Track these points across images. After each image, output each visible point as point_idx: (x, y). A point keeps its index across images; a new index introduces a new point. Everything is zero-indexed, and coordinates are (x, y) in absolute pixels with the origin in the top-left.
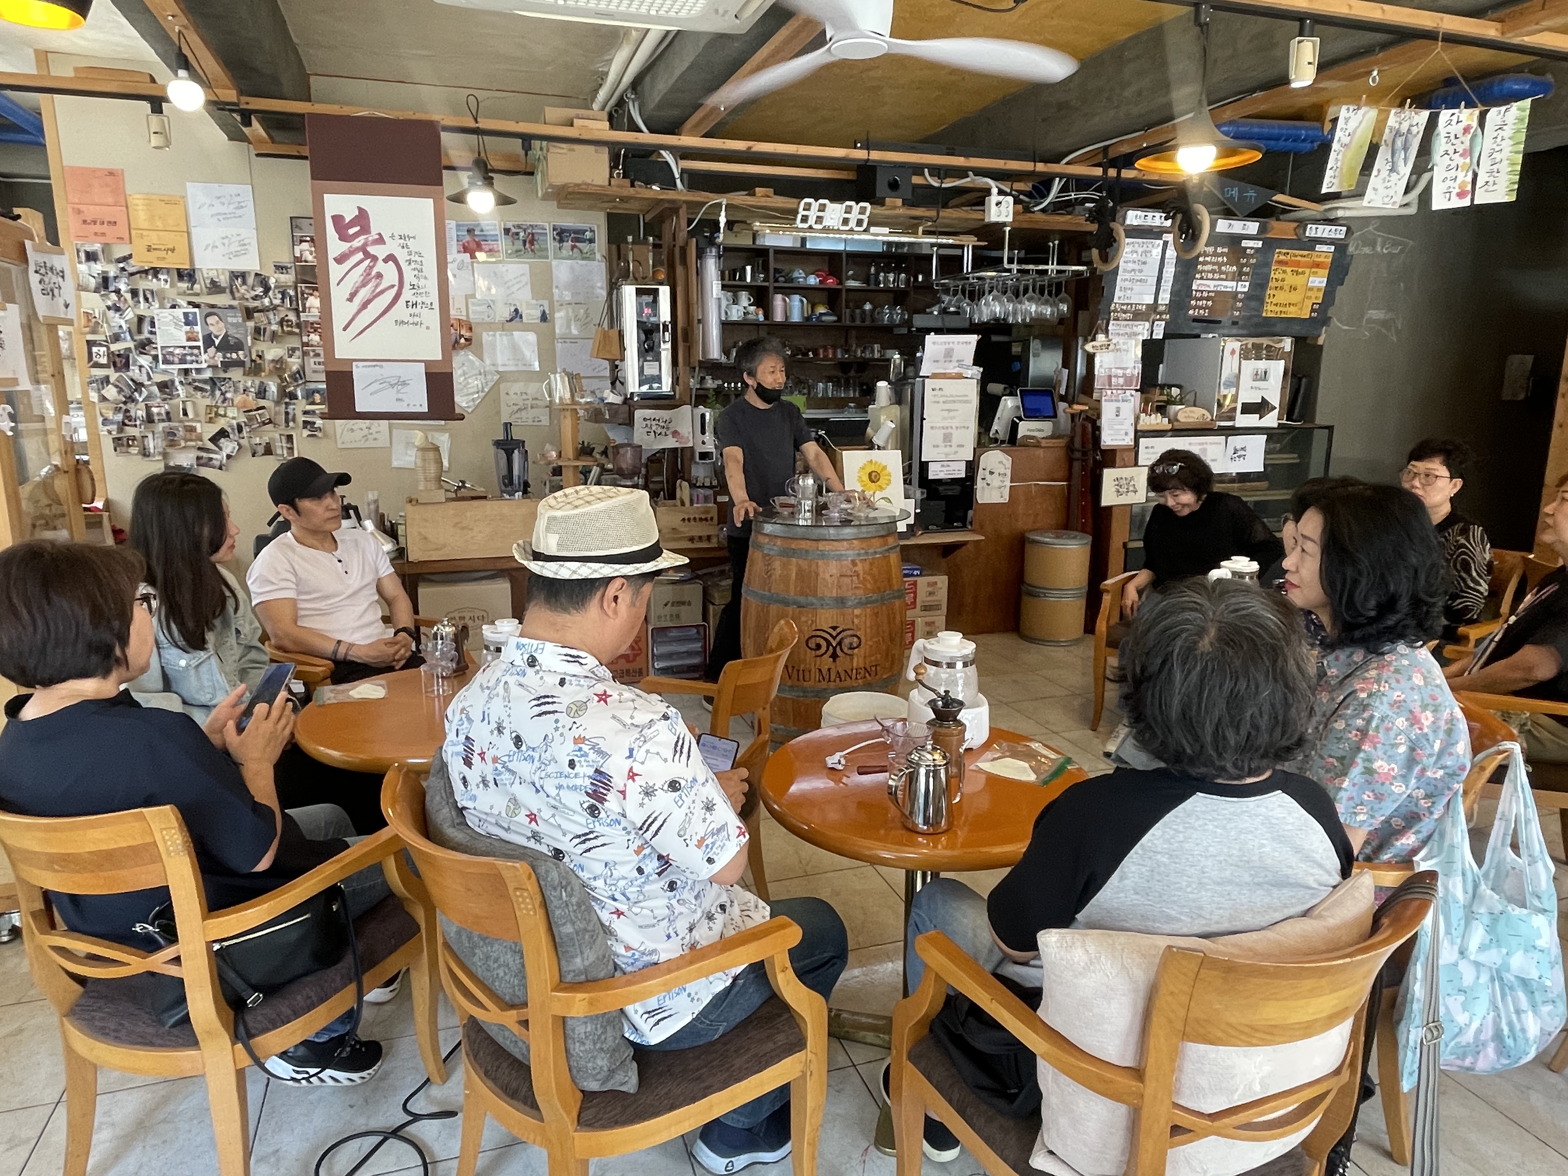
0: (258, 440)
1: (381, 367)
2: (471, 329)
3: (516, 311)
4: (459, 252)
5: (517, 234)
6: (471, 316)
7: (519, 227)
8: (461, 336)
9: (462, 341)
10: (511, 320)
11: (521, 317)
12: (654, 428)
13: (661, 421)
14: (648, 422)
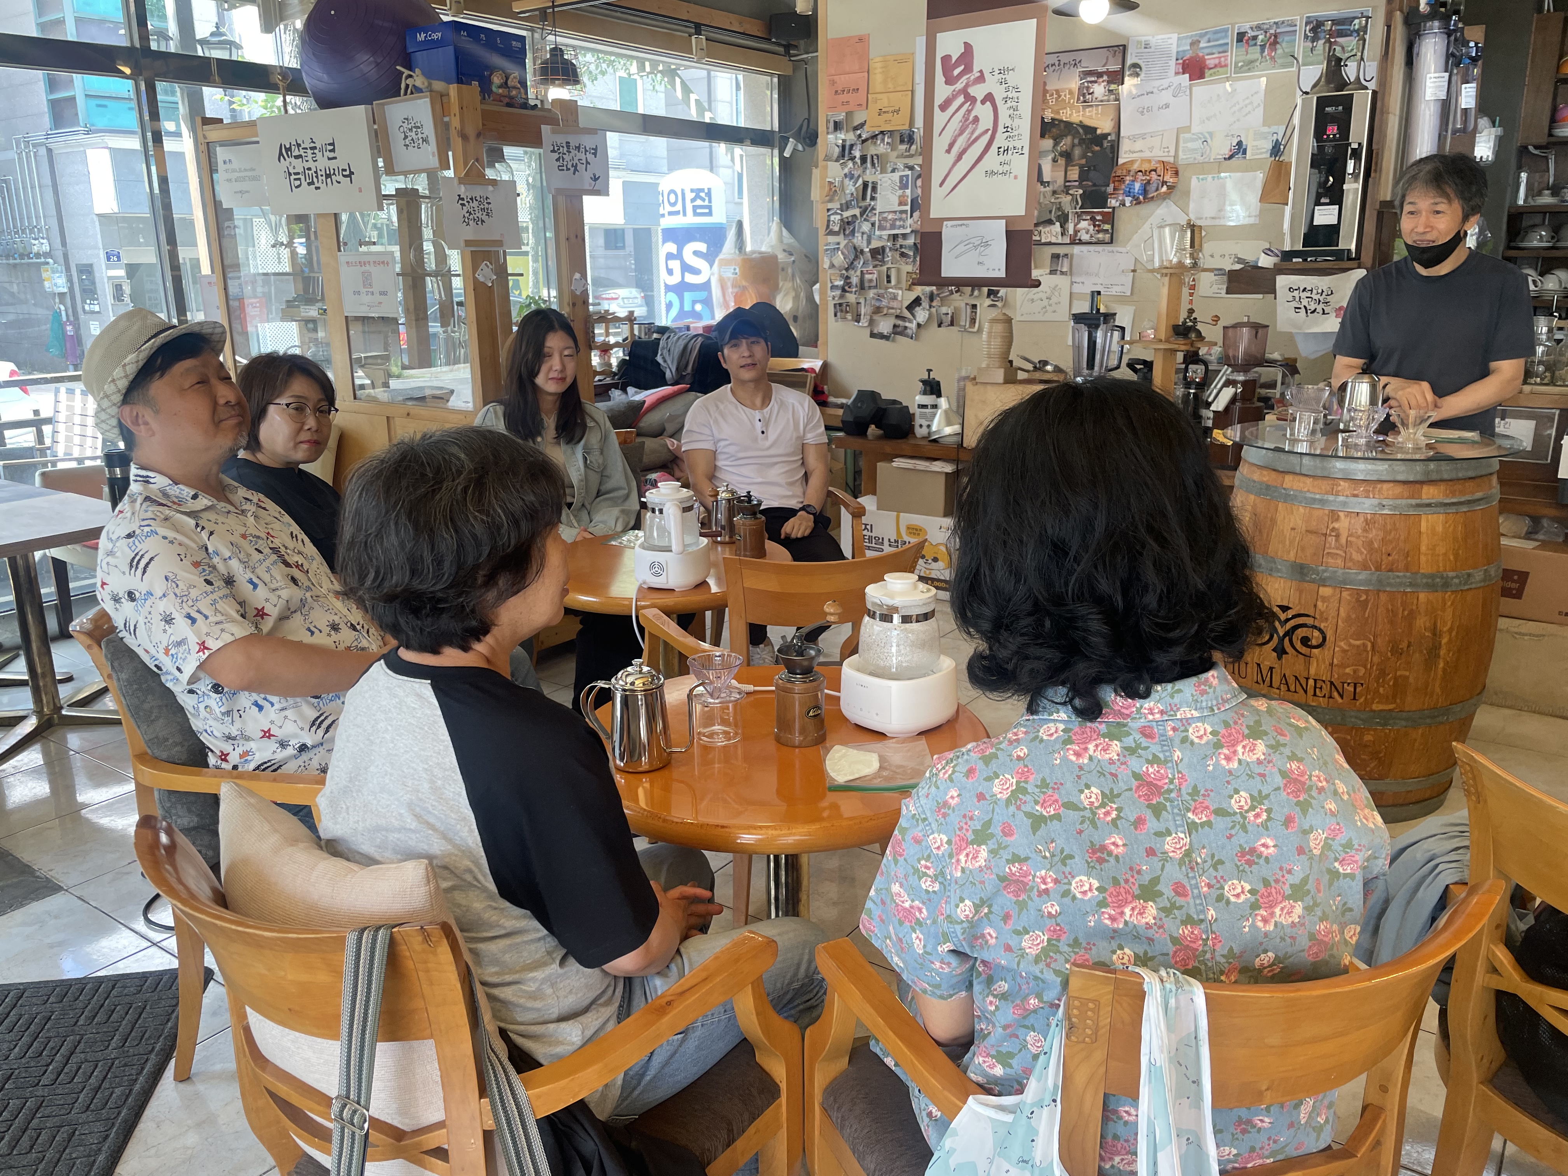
0: (944, 310)
1: (967, 226)
2: (1177, 173)
3: (1240, 144)
4: (1177, 73)
5: (1255, 38)
6: (1181, 155)
7: (1258, 27)
8: (1164, 183)
9: (1164, 189)
10: (1231, 157)
11: (1245, 152)
12: (1305, 302)
13: (1315, 291)
14: (1296, 293)
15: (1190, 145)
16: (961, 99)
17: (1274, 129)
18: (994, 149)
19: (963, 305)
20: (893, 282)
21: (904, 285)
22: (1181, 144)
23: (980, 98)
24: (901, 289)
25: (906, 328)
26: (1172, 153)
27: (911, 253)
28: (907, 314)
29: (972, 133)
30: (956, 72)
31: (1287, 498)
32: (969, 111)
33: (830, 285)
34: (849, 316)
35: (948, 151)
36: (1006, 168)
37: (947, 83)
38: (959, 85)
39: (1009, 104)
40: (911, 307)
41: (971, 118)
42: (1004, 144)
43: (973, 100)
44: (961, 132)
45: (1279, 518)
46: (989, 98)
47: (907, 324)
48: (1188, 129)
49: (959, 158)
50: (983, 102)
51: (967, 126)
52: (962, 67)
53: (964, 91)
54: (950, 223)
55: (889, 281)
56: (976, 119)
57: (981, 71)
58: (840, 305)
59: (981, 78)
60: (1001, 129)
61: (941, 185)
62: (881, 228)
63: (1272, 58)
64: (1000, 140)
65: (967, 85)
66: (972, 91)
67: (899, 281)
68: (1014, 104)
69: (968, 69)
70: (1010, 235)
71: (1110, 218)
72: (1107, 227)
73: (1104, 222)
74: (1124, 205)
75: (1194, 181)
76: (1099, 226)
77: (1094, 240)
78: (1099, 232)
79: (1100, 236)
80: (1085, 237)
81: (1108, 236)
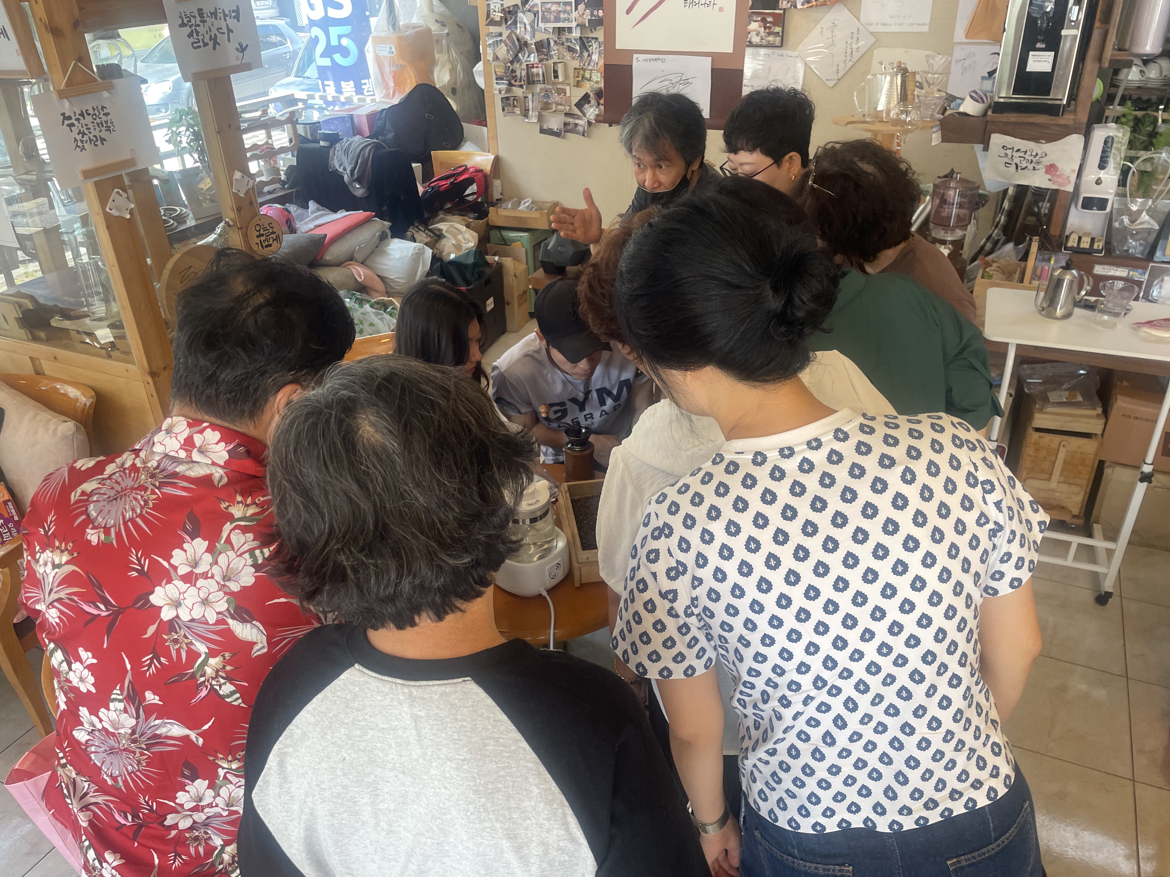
1: (663, 60)
12: (1017, 160)
14: (1009, 152)
20: (561, 79)
21: (572, 81)
24: (569, 84)
25: (576, 125)
27: (578, 48)
28: (576, 111)
33: (494, 77)
34: (517, 111)
40: (580, 105)
47: (577, 121)
54: (642, 57)
55: (556, 77)
58: (507, 98)
62: (545, 20)
67: (566, 77)
72: (778, 29)
73: (775, 24)
74: (795, 7)
76: (770, 28)
77: (764, 42)
78: (769, 34)
79: (771, 38)
80: (756, 40)
81: (778, 39)
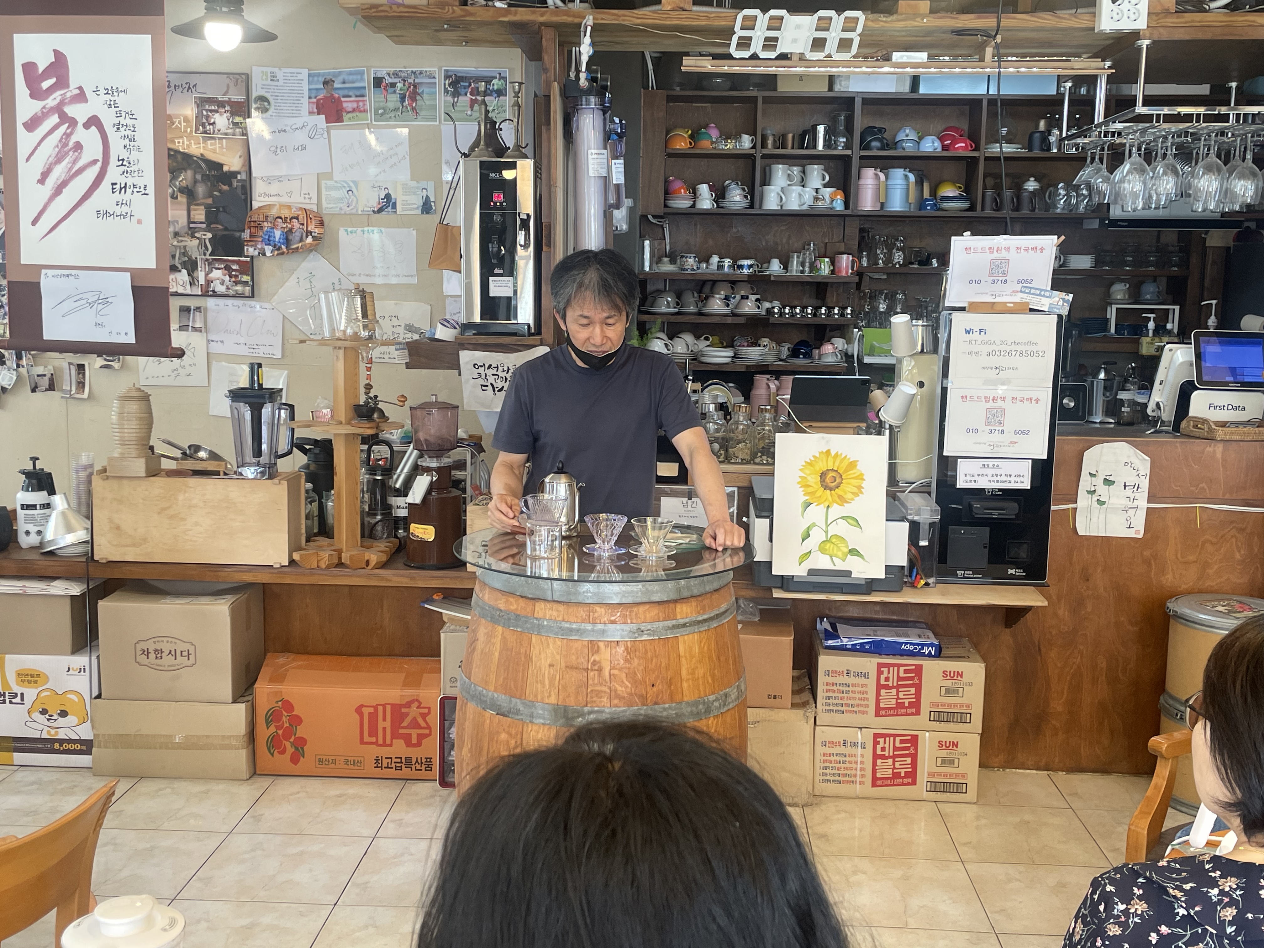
0: (40, 370)
1: (77, 277)
2: (322, 223)
3: (388, 196)
4: (311, 113)
5: (393, 85)
6: (324, 204)
7: (396, 75)
8: (309, 233)
9: (309, 240)
10: (380, 210)
11: (394, 206)
12: (491, 379)
13: (500, 369)
14: (481, 370)
15: (335, 194)
16: (54, 119)
17: (423, 184)
18: (106, 185)
19: (66, 365)
22: (324, 192)
23: (81, 120)
26: (315, 200)
29: (75, 162)
30: (46, 85)
31: (539, 629)
32: (68, 136)
35: (42, 181)
36: (125, 209)
37: (32, 96)
38: (52, 101)
39: (123, 132)
41: (71, 144)
42: (122, 180)
43: (73, 122)
44: (59, 160)
45: (535, 652)
46: (94, 122)
48: (329, 176)
49: (58, 190)
50: (87, 126)
51: (67, 154)
52: (54, 80)
53: (59, 109)
54: (50, 272)
56: (78, 146)
57: (80, 88)
59: (81, 97)
60: (113, 161)
61: (34, 223)
63: (413, 109)
64: (114, 174)
65: (62, 103)
66: (71, 110)
68: (130, 133)
69: (62, 82)
70: (138, 292)
71: (248, 268)
72: (246, 278)
73: (242, 272)
74: (264, 254)
75: (342, 232)
76: (236, 276)
77: (231, 292)
78: (236, 283)
81: (248, 289)
